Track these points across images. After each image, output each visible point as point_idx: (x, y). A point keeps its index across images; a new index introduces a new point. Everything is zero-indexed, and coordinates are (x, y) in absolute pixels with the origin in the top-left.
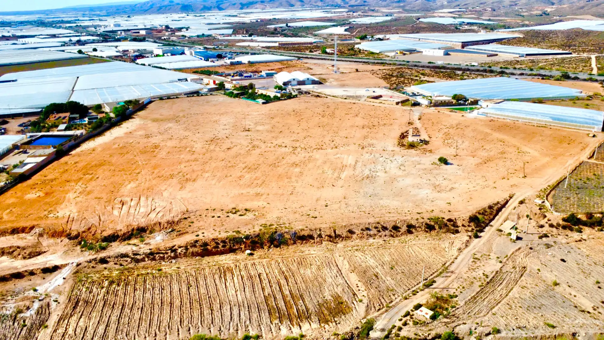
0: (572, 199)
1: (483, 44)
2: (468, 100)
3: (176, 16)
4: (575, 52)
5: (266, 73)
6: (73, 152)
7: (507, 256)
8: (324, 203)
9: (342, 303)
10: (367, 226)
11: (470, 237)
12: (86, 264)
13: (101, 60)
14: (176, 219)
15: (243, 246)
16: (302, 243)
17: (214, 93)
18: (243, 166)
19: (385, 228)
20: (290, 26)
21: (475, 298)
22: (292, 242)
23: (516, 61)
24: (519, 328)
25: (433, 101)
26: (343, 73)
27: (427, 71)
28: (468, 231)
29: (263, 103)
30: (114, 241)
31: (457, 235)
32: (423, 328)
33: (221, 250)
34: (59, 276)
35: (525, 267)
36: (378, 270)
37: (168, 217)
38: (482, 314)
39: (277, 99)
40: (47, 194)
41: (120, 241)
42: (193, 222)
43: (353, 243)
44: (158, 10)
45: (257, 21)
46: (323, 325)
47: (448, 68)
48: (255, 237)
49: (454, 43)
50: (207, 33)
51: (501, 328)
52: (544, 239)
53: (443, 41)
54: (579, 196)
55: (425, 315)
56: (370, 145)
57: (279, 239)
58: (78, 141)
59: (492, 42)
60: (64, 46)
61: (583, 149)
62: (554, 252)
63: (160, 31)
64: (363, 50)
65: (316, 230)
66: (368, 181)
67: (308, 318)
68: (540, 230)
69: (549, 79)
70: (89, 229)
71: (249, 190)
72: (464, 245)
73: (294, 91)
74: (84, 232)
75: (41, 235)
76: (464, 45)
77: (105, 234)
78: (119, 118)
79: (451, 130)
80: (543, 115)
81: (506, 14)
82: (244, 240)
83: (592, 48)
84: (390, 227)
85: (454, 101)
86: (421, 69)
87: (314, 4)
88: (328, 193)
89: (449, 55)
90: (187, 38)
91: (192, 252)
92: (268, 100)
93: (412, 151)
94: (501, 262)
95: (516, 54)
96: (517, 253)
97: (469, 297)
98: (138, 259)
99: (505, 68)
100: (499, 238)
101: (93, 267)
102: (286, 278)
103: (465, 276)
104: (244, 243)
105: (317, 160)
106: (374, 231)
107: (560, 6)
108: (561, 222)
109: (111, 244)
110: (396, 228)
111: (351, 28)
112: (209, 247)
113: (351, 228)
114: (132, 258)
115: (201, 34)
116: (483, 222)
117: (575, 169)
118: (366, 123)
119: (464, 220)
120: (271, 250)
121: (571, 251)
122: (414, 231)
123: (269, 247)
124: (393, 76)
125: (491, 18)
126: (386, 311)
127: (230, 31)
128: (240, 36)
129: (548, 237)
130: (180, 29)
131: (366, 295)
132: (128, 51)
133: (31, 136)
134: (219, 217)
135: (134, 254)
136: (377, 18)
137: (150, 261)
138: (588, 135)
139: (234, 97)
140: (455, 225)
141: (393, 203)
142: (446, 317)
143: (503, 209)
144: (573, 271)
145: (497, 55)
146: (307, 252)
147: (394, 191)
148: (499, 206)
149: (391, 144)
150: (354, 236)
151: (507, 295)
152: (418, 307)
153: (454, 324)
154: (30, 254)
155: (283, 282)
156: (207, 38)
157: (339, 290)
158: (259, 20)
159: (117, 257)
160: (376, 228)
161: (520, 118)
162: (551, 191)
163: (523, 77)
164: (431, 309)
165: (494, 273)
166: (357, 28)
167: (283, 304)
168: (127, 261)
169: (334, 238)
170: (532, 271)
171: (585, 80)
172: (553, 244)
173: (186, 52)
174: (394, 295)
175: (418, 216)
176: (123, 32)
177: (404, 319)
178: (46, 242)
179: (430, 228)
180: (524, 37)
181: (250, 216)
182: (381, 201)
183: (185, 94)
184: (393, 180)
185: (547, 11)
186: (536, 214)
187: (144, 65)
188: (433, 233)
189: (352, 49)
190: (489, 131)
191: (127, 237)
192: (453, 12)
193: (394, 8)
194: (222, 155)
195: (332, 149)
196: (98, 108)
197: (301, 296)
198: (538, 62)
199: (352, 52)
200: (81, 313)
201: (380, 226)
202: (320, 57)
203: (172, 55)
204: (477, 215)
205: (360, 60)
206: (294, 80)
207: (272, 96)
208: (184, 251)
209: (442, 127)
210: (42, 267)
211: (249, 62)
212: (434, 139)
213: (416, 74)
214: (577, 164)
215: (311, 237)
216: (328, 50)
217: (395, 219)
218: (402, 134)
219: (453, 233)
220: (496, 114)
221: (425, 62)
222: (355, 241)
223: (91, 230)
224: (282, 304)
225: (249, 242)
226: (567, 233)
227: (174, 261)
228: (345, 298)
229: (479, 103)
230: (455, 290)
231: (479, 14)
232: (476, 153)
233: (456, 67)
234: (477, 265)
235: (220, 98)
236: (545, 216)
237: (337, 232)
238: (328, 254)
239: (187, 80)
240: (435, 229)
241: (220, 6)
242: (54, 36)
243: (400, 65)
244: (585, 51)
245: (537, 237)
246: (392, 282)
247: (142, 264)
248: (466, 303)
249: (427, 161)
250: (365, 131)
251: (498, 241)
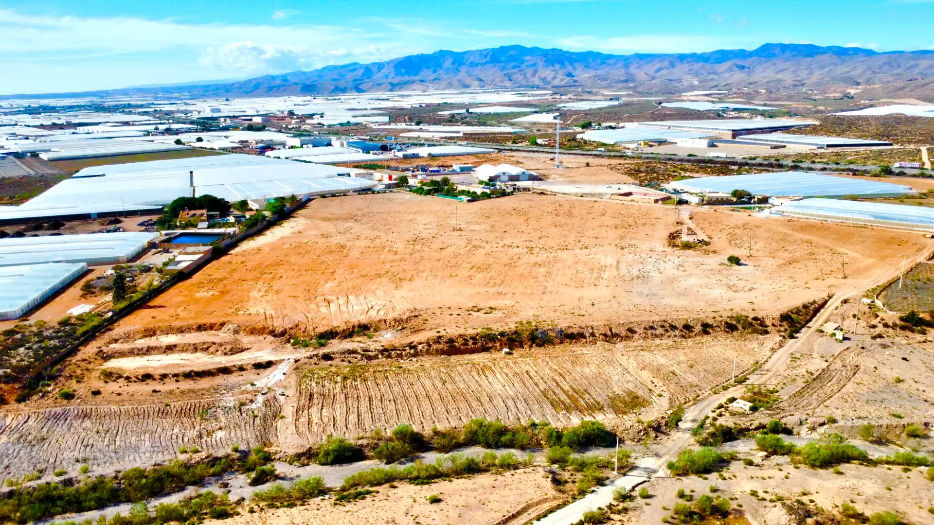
0: (909, 299)
1: (763, 132)
2: (754, 197)
3: (299, 99)
4: (897, 143)
5: (460, 168)
6: (233, 252)
7: (833, 355)
8: (591, 302)
9: (638, 398)
10: (651, 325)
11: (784, 337)
12: (307, 360)
13: (212, 152)
14: (404, 317)
15: (498, 344)
16: (571, 343)
17: (395, 190)
18: (470, 266)
19: (674, 328)
20: (472, 113)
21: (801, 393)
22: (559, 341)
23: (814, 153)
24: (860, 418)
25: (706, 198)
26: (568, 168)
27: (688, 165)
28: (780, 331)
29: (469, 201)
30: (333, 338)
31: (768, 336)
32: (743, 419)
33: (471, 348)
34: (276, 372)
35: (857, 366)
36: (675, 368)
37: (395, 315)
38: (812, 407)
39: (485, 196)
40: (222, 292)
41: (340, 338)
42: (427, 320)
43: (635, 344)
44: (268, 92)
45: (421, 106)
46: (620, 415)
47: (717, 162)
48: (513, 334)
49: (721, 132)
50: (353, 120)
51: (837, 418)
52: (878, 340)
53: (704, 128)
54: (919, 296)
55: (744, 407)
56: (631, 246)
57: (542, 337)
58: (235, 241)
59: (775, 131)
60: (148, 135)
61: (919, 250)
62: (892, 352)
63: (283, 118)
64: (590, 141)
65: (587, 327)
66: (639, 281)
67: (601, 409)
68: (872, 330)
69: (862, 175)
70: (297, 326)
71: (486, 289)
72: (777, 345)
73: (507, 188)
74: (291, 328)
75: (236, 332)
76: (736, 133)
77: (318, 331)
78: (276, 216)
79: (737, 231)
80: (860, 212)
81: (790, 98)
82: (499, 337)
83: (921, 138)
84: (680, 325)
85: (735, 199)
86: (678, 163)
87: (499, 84)
88: (589, 293)
89: (716, 146)
90: (325, 127)
91: (437, 350)
92: (474, 198)
93: (690, 252)
94: (826, 361)
95: (813, 144)
96: (846, 353)
97: (794, 392)
98: (370, 356)
99: (798, 162)
100: (820, 339)
101: (315, 364)
102: (561, 375)
103: (785, 374)
104: (499, 340)
105: (566, 260)
106: (660, 331)
107: (869, 87)
108: (898, 322)
109: (329, 342)
110: (687, 327)
111: (564, 115)
112: (456, 344)
113: (630, 326)
114: (363, 355)
115: (345, 121)
116: (798, 323)
117: (911, 270)
118: (618, 223)
119: (773, 319)
120: (533, 349)
121: (914, 351)
122: (711, 331)
123: (531, 346)
124: (641, 172)
125: (767, 103)
126: (694, 404)
127: (386, 119)
128: (403, 124)
129: (883, 337)
130: (311, 116)
131: (666, 390)
132: (247, 141)
133: (167, 234)
134: (459, 315)
135: (364, 351)
136: (597, 102)
137: (384, 359)
138: (924, 236)
139: (425, 194)
140: (763, 324)
141: (680, 303)
142: (767, 409)
143: (822, 310)
144: (918, 369)
145: (784, 147)
146: (579, 352)
147: (676, 290)
148: (816, 305)
149: (660, 244)
150: (636, 336)
151: (839, 391)
152: (732, 400)
153: (779, 416)
154: (231, 350)
155: (558, 379)
156: (354, 127)
157: (631, 386)
158: (424, 105)
159: (344, 353)
160: (662, 327)
161: (829, 217)
162: (881, 291)
163: (826, 172)
164: (751, 402)
165: (821, 371)
166: (571, 115)
167: (566, 397)
168: (356, 358)
169: (611, 337)
170: (868, 369)
171: (914, 176)
172: (891, 345)
173: (333, 143)
174: (700, 390)
175: (715, 315)
176: (228, 119)
177: (718, 411)
178: (245, 340)
179: (731, 328)
180: (821, 125)
181: (497, 314)
182: (662, 301)
183: (354, 191)
184: (672, 280)
185: (850, 93)
186: (865, 313)
187: (279, 158)
188: (735, 333)
189: (574, 140)
190: (789, 232)
191: (348, 334)
192: (710, 94)
193: (620, 90)
194: (436, 255)
195: (581, 249)
196: (243, 205)
197: (586, 391)
198: (845, 155)
199: (574, 143)
200: (320, 405)
201: (667, 325)
202: (530, 149)
203: (314, 146)
204: (790, 313)
205: (590, 153)
206: (504, 173)
207: (479, 193)
208: (427, 347)
209: (724, 227)
210: (253, 362)
211: (430, 155)
212: (715, 239)
213: (673, 169)
214: (913, 264)
215: (581, 336)
216: (539, 141)
217: (686, 317)
218: (671, 234)
219: (761, 334)
220: (795, 213)
221: (683, 154)
222: (637, 341)
223: (299, 327)
224: (564, 398)
225: (504, 339)
226: (907, 334)
227: (415, 359)
228: (640, 393)
229: (770, 201)
230: (774, 386)
231: (749, 98)
232: (776, 254)
233: (729, 160)
234: (797, 364)
235: (403, 195)
236: (877, 316)
237: (614, 331)
238: (606, 354)
239: (350, 176)
240: (738, 330)
241: (360, 87)
242: (127, 124)
243: (648, 158)
244: (911, 142)
245: (868, 339)
246: (695, 379)
247: (375, 362)
248: (790, 397)
249: (712, 261)
250: (620, 232)
251: (820, 343)
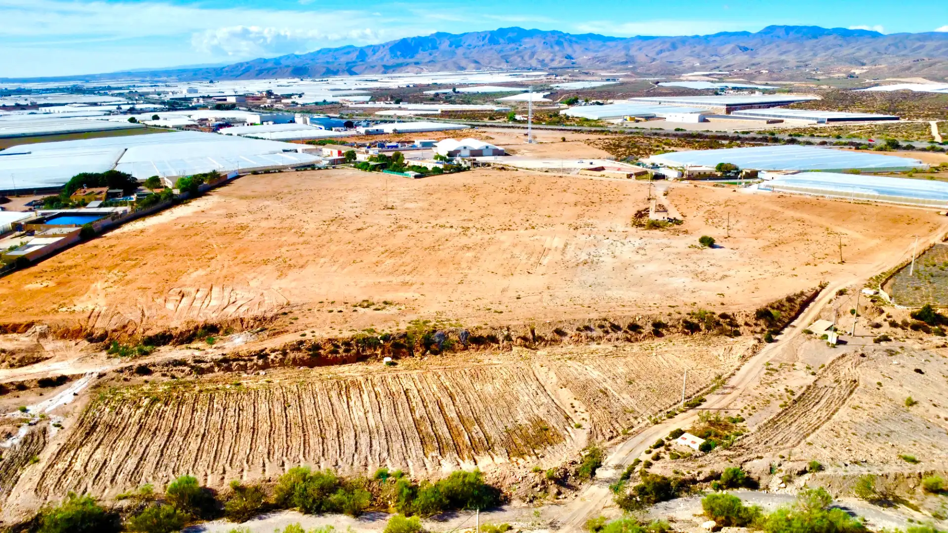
0: (923, 288)
1: (760, 107)
2: (742, 172)
3: (283, 81)
4: (904, 118)
5: (421, 143)
6: (109, 234)
7: (823, 366)
8: (516, 295)
9: (546, 430)
10: (587, 324)
11: (759, 340)
12: (114, 375)
13: (166, 129)
14: (269, 315)
15: (379, 352)
16: (478, 349)
17: (338, 166)
18: (383, 249)
19: (616, 328)
20: (458, 92)
21: (775, 423)
22: (462, 346)
23: (813, 128)
24: (856, 463)
25: (686, 172)
26: (541, 143)
27: (674, 140)
28: (755, 332)
29: (416, 177)
30: (165, 344)
31: (739, 338)
32: (689, 464)
33: (342, 357)
34: (68, 391)
35: (855, 381)
36: (608, 385)
37: (258, 312)
38: (789, 445)
39: (437, 171)
40: (59, 284)
41: (174, 344)
42: (296, 319)
43: (564, 350)
44: (257, 75)
45: (408, 86)
46: (514, 459)
47: (707, 137)
48: (401, 337)
49: (715, 107)
50: (330, 99)
51: (824, 463)
52: (883, 343)
53: (697, 103)
54: (935, 285)
55: (692, 445)
56: (588, 225)
57: (439, 342)
58: (118, 222)
59: (773, 106)
60: (109, 115)
61: (932, 230)
62: (902, 361)
63: (258, 99)
64: (573, 117)
65: (501, 328)
66: (586, 267)
67: (489, 448)
68: (875, 330)
69: (866, 149)
70: (124, 327)
71: (390, 278)
72: (750, 351)
73: (465, 163)
74: (115, 331)
75: (43, 335)
76: (730, 108)
77: (150, 333)
78: (186, 193)
79: (717, 208)
80: (862, 187)
81: (792, 78)
82: (382, 342)
83: (930, 113)
84: (624, 325)
85: (719, 174)
86: (665, 138)
87: (496, 66)
88: (520, 283)
89: (708, 121)
90: (299, 106)
91: (294, 359)
92: (422, 173)
93: (657, 232)
94: (814, 374)
95: (813, 119)
96: (841, 362)
97: (765, 421)
98: (202, 369)
99: (795, 135)
100: (807, 342)
101: (125, 380)
102: (451, 396)
103: (756, 393)
104: (381, 346)
105: (503, 242)
106: (598, 332)
107: (874, 67)
108: (910, 320)
109: (159, 348)
110: (634, 327)
111: (553, 95)
112: (322, 352)
113: (560, 326)
114: (192, 367)
115: (321, 100)
116: (780, 320)
117: (924, 253)
118: (580, 200)
119: (747, 316)
120: (426, 358)
121: (931, 359)
122: (664, 332)
123: (424, 354)
124: (621, 147)
125: (769, 82)
126: (624, 440)
127: (368, 98)
128: (382, 102)
129: (890, 340)
130: (289, 96)
131: (588, 418)
132: (207, 120)
133: (43, 214)
134: (341, 311)
135: (196, 361)
136: (592, 83)
137: (222, 373)
138: (938, 213)
139: (371, 170)
140: (733, 323)
141: (630, 295)
142: (727, 448)
143: (812, 304)
144: (937, 385)
145: (782, 121)
146: (486, 362)
147: (628, 279)
148: (805, 298)
149: (622, 221)
150: (566, 339)
151: (829, 418)
152: (678, 434)
153: (741, 459)
154: (20, 361)
155: (446, 400)
156: (330, 106)
157: (541, 412)
158: (411, 86)
159: (167, 365)
160: (601, 327)
162: (887, 280)
163: (825, 146)
164: (701, 437)
165: (804, 388)
166: (562, 94)
167: (445, 429)
168: (183, 371)
169: (532, 341)
170: (869, 386)
171: (924, 150)
172: (899, 350)
173: (296, 119)
174: (636, 418)
175: (672, 310)
176: (201, 99)
177: (655, 452)
178: (49, 345)
179: (691, 328)
180: (822, 100)
181: (391, 310)
182: (608, 292)
183: (292, 168)
184: (628, 266)
185: (854, 73)
186: (866, 308)
187: (231, 135)
188: (697, 335)
189: (556, 115)
190: (778, 209)
191: (186, 338)
192: (710, 75)
193: (618, 71)
194: (349, 237)
195: (526, 229)
196: (155, 181)
197: (477, 420)
198: (848, 129)
199: (555, 119)
200: (98, 442)
201: (608, 324)
202: (506, 125)
203: (275, 123)
204: (769, 309)
205: (569, 128)
206: (465, 148)
207: (430, 169)
208: (280, 356)
209: (702, 204)
210: (40, 378)
211: (395, 131)
212: (690, 217)
213: (657, 144)
214: (927, 246)
215: (493, 339)
216: (518, 117)
217: (634, 314)
218: (639, 212)
219: (730, 336)
221: (671, 129)
222: (567, 346)
223: (126, 329)
224: (443, 431)
225: (388, 345)
226: (921, 336)
227: (262, 373)
228: (552, 423)
229: (760, 175)
230: (739, 412)
231: (750, 78)
232: (760, 234)
233: (719, 134)
234: (773, 378)
235: (348, 172)
236: (882, 312)
237: (536, 332)
238: (522, 364)
239: (296, 151)
240: (700, 330)
241: (353, 69)
242: (95, 104)
243: (631, 133)
244: (919, 116)
245: (870, 341)
246: (631, 400)
247: (208, 376)
248: (760, 428)
249: (681, 243)
250: (579, 209)
251: (807, 346)
